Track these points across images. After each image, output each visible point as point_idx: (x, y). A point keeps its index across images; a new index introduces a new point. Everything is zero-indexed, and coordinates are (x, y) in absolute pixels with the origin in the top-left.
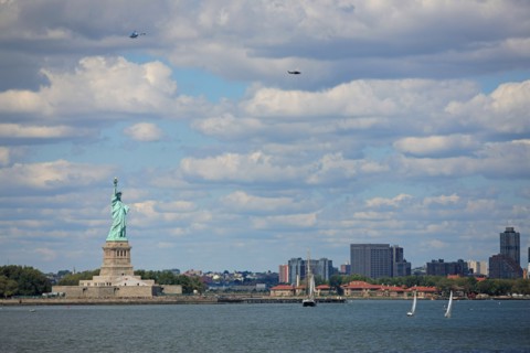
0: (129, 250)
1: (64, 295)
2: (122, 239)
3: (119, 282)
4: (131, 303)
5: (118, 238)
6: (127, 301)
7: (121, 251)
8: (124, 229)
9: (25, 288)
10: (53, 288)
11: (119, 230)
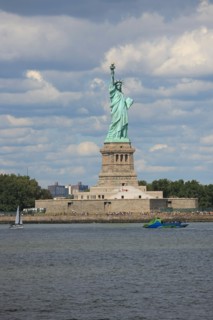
0: (131, 153)
1: (44, 211)
2: (123, 140)
3: (115, 194)
4: (113, 221)
5: (117, 139)
6: (108, 218)
7: (120, 155)
8: (125, 127)
9: (7, 203)
10: (37, 203)
11: (119, 128)
